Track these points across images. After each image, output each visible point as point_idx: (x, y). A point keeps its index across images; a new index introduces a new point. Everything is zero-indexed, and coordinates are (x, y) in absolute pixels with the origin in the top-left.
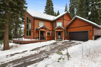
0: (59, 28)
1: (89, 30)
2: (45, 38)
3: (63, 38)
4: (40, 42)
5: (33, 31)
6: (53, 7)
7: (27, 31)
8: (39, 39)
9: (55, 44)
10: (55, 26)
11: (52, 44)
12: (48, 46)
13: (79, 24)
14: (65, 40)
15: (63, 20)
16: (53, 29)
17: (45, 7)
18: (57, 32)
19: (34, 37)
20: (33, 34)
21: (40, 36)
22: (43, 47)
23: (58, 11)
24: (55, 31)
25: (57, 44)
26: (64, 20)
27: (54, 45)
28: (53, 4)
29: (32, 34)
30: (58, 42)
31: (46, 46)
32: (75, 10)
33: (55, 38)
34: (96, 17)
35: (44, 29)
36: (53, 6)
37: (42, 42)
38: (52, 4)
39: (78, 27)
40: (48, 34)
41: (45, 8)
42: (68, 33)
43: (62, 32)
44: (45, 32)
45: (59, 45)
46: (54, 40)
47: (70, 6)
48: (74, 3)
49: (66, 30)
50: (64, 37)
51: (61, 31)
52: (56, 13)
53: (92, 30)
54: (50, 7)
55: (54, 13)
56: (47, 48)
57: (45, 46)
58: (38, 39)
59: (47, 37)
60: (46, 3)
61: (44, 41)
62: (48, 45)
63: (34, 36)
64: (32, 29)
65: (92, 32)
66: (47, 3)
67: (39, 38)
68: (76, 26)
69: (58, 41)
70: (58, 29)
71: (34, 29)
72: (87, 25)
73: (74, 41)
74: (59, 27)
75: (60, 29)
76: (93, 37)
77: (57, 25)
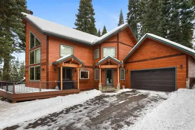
0: (109, 61)
1: (179, 66)
2: (75, 85)
3: (119, 85)
4: (64, 95)
5: (45, 67)
6: (94, 17)
7: (32, 69)
8: (60, 89)
9: (99, 100)
10: (98, 57)
11: (92, 101)
12: (82, 108)
13: (154, 52)
14: (121, 88)
15: (118, 42)
16: (94, 64)
17: (78, 16)
18: (103, 70)
19: (48, 84)
20: (45, 75)
21: (62, 79)
22: (68, 111)
23: (105, 27)
24: (99, 68)
25: (106, 102)
26: (120, 44)
27: (97, 105)
28: (94, 12)
29: (43, 75)
30: (107, 94)
31: (76, 106)
32: (138, 26)
33: (100, 85)
34: (183, 39)
35: (73, 63)
36: (94, 14)
37: (67, 94)
38: (92, 10)
39: (152, 59)
40: (84, 75)
41: (77, 18)
42: (129, 73)
43: (116, 70)
44: (76, 71)
45: (111, 105)
46: (98, 89)
47: (128, 17)
48: (137, 11)
49: (124, 67)
50: (120, 81)
51: (113, 68)
52: (99, 31)
53: (184, 66)
54: (87, 17)
55: (96, 31)
56: (79, 115)
57: (72, 108)
58: (57, 87)
59: (81, 82)
60: (79, 8)
61: (73, 93)
62: (81, 105)
63: (48, 80)
64: (42, 64)
65: (185, 69)
66: (81, 7)
67: (59, 85)
68: (146, 57)
69: (106, 92)
70: (107, 64)
71: (47, 63)
72: (175, 53)
73: (143, 92)
74: (109, 57)
75: (111, 64)
76: (188, 82)
77: (104, 55)
